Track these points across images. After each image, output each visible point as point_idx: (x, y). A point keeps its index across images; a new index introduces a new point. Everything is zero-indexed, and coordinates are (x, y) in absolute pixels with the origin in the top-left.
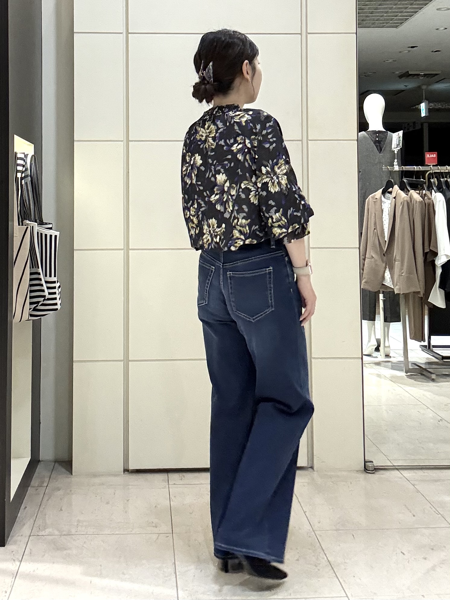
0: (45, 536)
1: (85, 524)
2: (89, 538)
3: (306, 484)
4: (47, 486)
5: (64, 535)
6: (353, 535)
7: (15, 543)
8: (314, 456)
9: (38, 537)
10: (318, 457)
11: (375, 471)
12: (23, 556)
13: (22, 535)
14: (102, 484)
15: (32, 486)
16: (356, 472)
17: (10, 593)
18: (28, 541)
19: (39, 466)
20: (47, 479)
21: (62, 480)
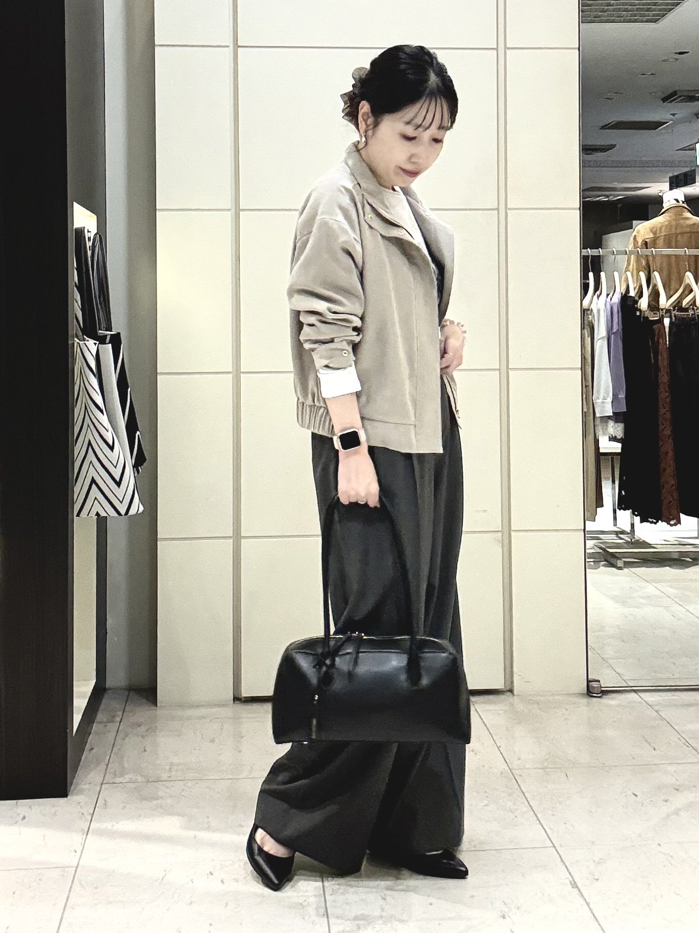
0: (125, 784)
1: (180, 767)
2: (189, 784)
3: (501, 712)
4: (121, 720)
6: (567, 775)
7: (81, 792)
8: (514, 674)
9: (114, 785)
10: (519, 675)
11: (603, 695)
13: (90, 783)
14: (204, 717)
15: (98, 721)
16: (574, 696)
17: (82, 853)
18: (100, 791)
19: (105, 696)
20: (120, 713)
21: (142, 713)
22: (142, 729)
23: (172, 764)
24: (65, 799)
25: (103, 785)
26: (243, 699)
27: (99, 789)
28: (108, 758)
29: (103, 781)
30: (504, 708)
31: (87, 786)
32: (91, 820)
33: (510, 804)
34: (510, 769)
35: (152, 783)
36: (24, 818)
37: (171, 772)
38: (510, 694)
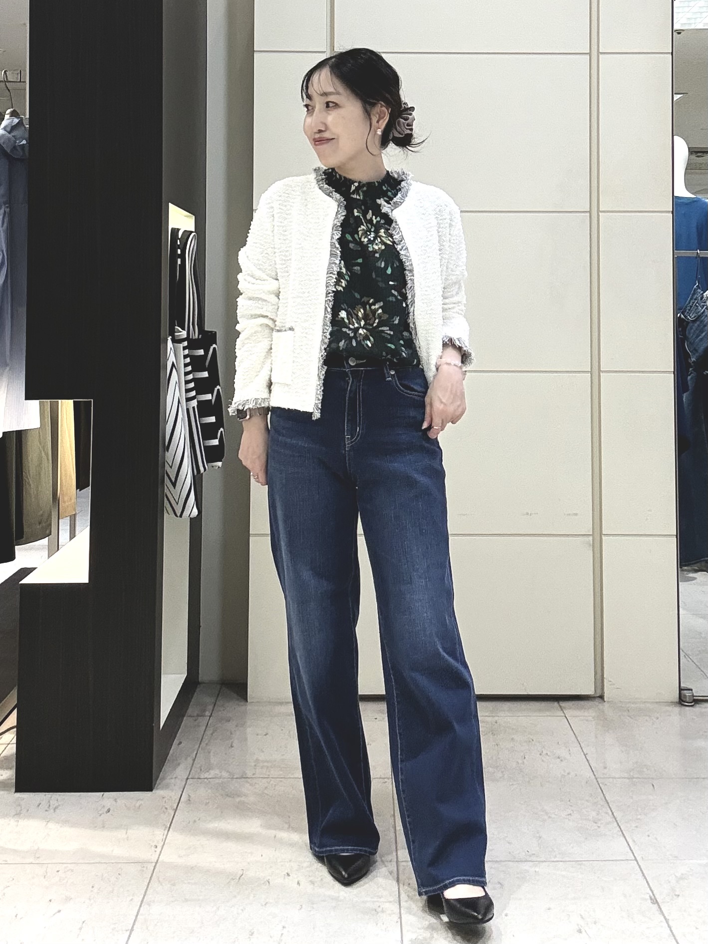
0: (211, 780)
1: (266, 764)
2: (271, 782)
3: (590, 718)
4: (211, 714)
5: (236, 778)
6: (653, 785)
7: (167, 787)
8: (605, 680)
9: (199, 780)
10: (610, 681)
11: (695, 704)
12: (179, 803)
13: (175, 778)
15: (189, 715)
16: (665, 704)
17: (162, 849)
18: (186, 784)
19: (198, 690)
20: (211, 707)
21: (232, 708)
22: (231, 726)
23: (257, 760)
24: (151, 792)
25: (188, 780)
28: (196, 752)
29: (189, 776)
30: (594, 714)
31: (173, 781)
32: (174, 815)
33: (594, 814)
34: (596, 779)
35: (239, 780)
36: (109, 811)
37: (255, 769)
38: (600, 700)
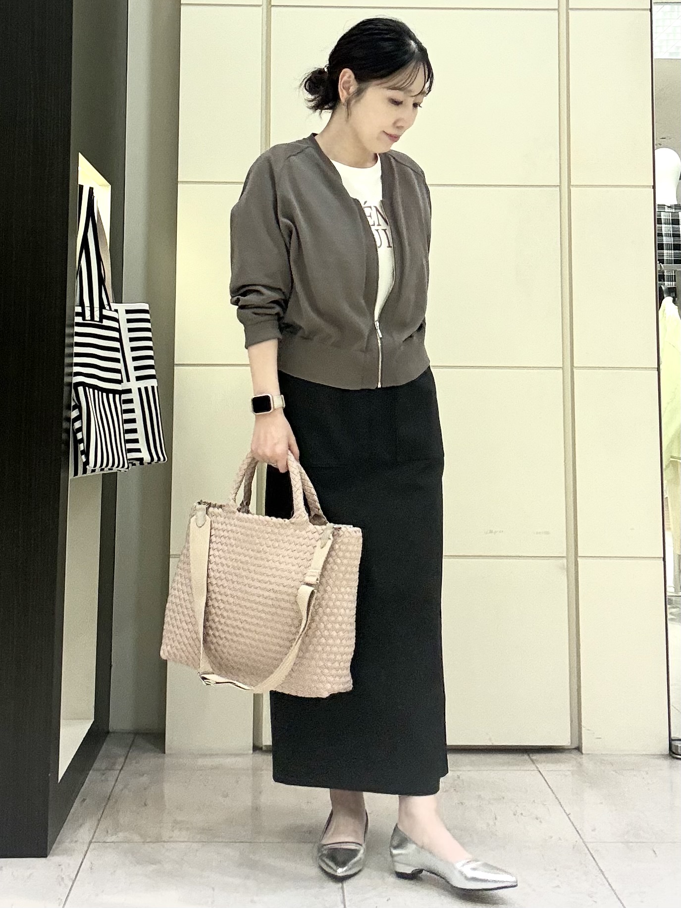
0: (118, 844)
2: (193, 847)
3: (568, 773)
4: (122, 769)
5: (150, 842)
6: (655, 852)
7: (67, 852)
8: (583, 729)
9: (107, 844)
10: (588, 730)
12: (78, 871)
13: (76, 841)
14: (217, 768)
15: (95, 769)
16: (652, 757)
18: (87, 850)
19: (108, 739)
20: (122, 760)
21: (147, 761)
23: (176, 822)
24: (45, 859)
25: (92, 845)
26: (263, 747)
27: (86, 849)
28: (101, 812)
29: (93, 838)
30: (571, 768)
31: (73, 844)
34: (585, 843)
37: (173, 831)
38: (577, 751)
